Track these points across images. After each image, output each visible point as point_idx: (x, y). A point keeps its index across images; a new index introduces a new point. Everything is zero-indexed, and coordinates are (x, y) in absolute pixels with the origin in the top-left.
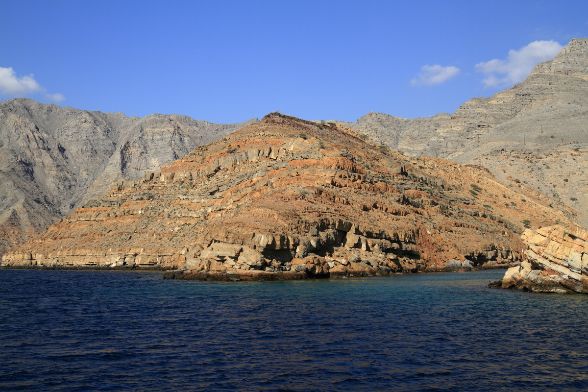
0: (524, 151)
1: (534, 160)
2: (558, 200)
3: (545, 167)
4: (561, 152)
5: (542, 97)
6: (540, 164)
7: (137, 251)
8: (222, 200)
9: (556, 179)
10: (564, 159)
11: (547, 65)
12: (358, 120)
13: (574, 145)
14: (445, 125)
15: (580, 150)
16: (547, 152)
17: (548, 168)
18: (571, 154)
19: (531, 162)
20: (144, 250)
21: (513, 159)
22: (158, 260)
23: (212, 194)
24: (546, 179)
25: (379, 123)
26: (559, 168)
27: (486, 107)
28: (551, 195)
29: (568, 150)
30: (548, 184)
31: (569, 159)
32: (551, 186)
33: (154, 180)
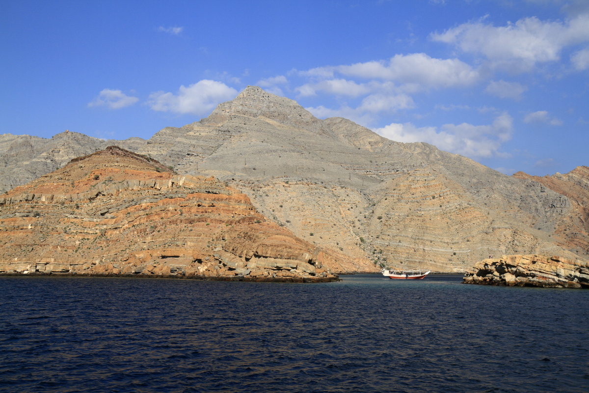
0: (249, 181)
1: (256, 188)
2: (277, 221)
3: (264, 195)
4: (276, 184)
5: (239, 134)
6: (261, 193)
7: (48, 260)
8: (114, 220)
9: (274, 205)
10: (278, 189)
11: (228, 105)
12: (53, 137)
13: (285, 178)
14: (142, 149)
15: (289, 183)
16: (266, 183)
17: (267, 196)
18: (284, 186)
19: (254, 190)
20: (55, 260)
21: (242, 187)
22: (70, 268)
23: (102, 214)
24: (267, 205)
25: (75, 141)
26: (275, 196)
27: (186, 137)
28: (272, 218)
29: (281, 183)
30: (268, 208)
31: (282, 189)
32: (271, 210)
33: (35, 200)
